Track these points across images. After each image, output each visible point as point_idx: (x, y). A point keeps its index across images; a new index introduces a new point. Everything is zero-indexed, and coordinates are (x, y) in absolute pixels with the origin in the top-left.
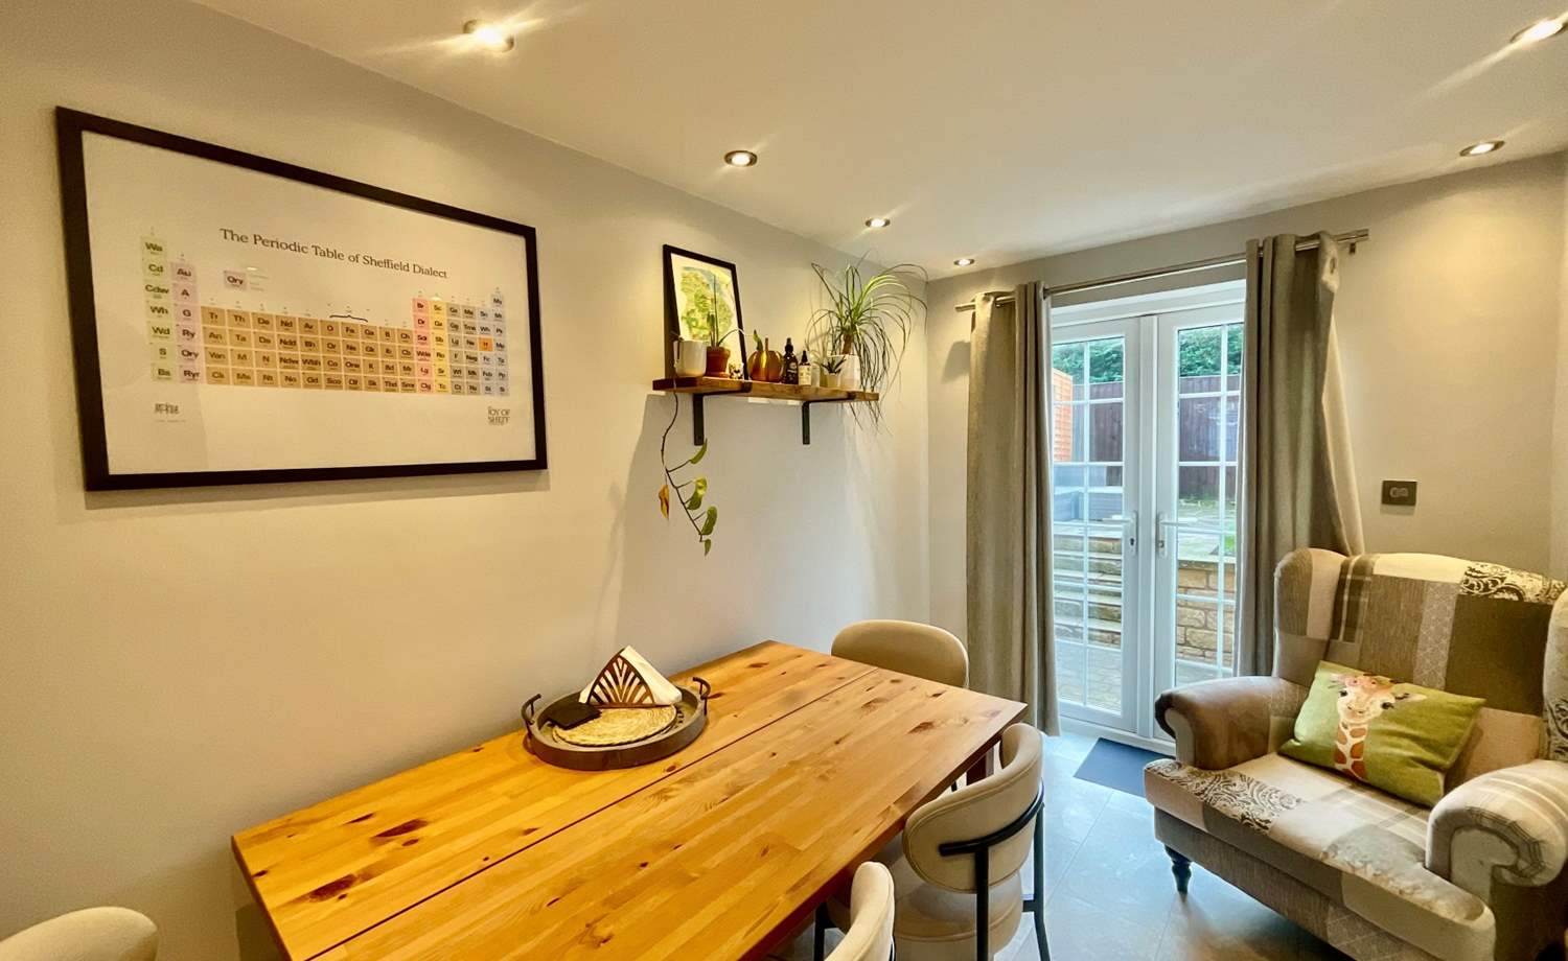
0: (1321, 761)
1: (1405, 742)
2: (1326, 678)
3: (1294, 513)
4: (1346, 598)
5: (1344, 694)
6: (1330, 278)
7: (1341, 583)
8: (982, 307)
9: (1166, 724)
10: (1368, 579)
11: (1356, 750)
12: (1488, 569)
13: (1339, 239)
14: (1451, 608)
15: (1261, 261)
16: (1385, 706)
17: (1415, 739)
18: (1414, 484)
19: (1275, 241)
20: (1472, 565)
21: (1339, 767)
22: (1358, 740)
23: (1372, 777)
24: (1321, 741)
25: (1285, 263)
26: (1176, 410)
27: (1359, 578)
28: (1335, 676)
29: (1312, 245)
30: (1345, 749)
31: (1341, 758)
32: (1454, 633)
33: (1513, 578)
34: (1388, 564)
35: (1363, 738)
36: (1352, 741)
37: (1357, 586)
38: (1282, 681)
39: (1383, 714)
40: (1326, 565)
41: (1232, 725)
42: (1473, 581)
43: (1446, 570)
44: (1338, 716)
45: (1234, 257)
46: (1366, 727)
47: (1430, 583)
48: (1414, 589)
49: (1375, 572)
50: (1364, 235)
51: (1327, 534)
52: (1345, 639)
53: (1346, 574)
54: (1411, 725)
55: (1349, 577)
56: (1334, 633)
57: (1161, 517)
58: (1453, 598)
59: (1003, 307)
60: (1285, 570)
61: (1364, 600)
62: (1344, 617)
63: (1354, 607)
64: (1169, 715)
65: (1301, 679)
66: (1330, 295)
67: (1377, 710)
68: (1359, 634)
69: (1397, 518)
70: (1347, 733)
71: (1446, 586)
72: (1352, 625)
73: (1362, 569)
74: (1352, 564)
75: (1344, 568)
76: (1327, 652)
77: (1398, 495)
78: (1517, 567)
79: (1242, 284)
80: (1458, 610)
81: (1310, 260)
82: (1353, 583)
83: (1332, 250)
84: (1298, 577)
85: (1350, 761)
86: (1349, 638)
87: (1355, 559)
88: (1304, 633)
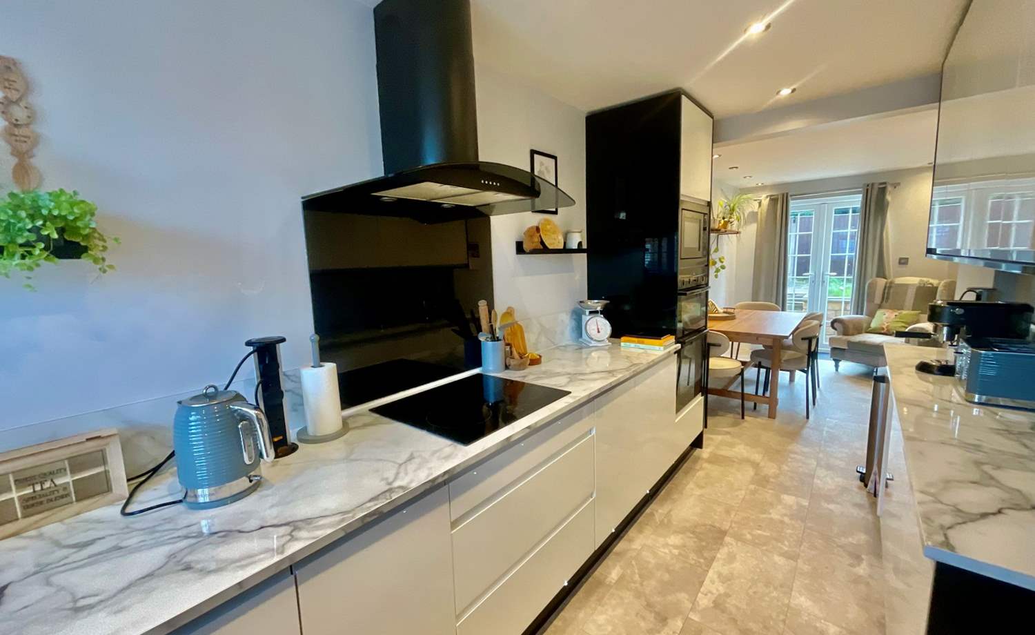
0: (877, 332)
2: (879, 313)
3: (872, 268)
4: (886, 291)
5: (885, 315)
6: (889, 198)
7: (885, 287)
8: (765, 200)
9: (834, 327)
10: (893, 285)
11: (887, 327)
12: (925, 279)
13: (892, 185)
14: (915, 290)
15: (867, 190)
16: (896, 316)
17: (903, 322)
18: (908, 258)
19: (873, 184)
20: (922, 279)
21: (883, 332)
24: (878, 327)
25: (875, 192)
26: (832, 235)
27: (891, 285)
28: (882, 312)
29: (884, 186)
30: (884, 327)
31: (883, 329)
32: (915, 296)
33: (931, 281)
34: (899, 281)
35: (889, 324)
36: (886, 325)
37: (890, 287)
38: (867, 317)
40: (881, 282)
41: (854, 325)
43: (914, 281)
44: (883, 320)
45: (860, 188)
46: (890, 321)
47: (910, 284)
48: (906, 286)
49: (895, 283)
50: (899, 184)
51: (881, 273)
52: (885, 303)
54: (902, 319)
55: (887, 285)
56: (882, 302)
58: (916, 288)
59: (774, 200)
60: (870, 284)
61: (892, 291)
62: (885, 297)
63: (888, 293)
64: (835, 325)
65: (872, 315)
66: (888, 203)
67: (893, 317)
68: (889, 301)
69: (903, 268)
70: (885, 323)
71: (913, 285)
72: (888, 298)
73: (891, 283)
75: (886, 283)
76: (880, 307)
77: (903, 262)
78: (932, 278)
79: (861, 195)
80: (917, 290)
81: (883, 191)
82: (888, 288)
83: (889, 188)
84: (872, 286)
85: (886, 329)
86: (887, 302)
87: (889, 280)
88: (873, 302)
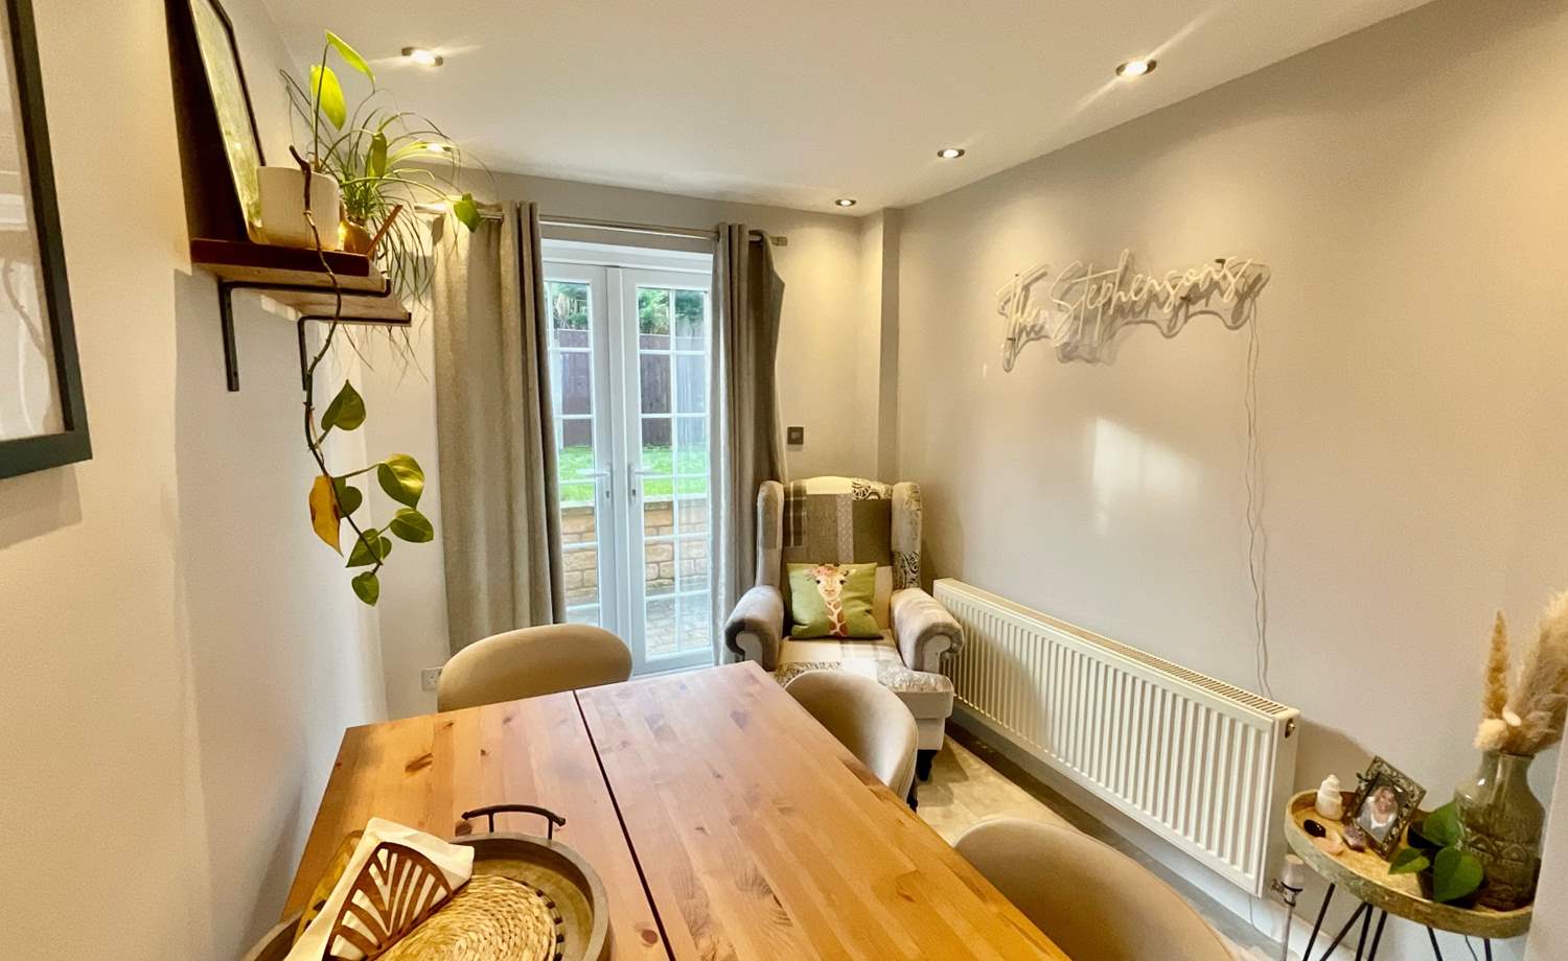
0: (820, 634)
1: (858, 602)
2: (798, 575)
4: (792, 514)
5: (818, 582)
7: (787, 504)
9: (738, 648)
10: (804, 498)
11: (839, 618)
12: (863, 482)
14: (850, 509)
16: (842, 582)
17: (861, 598)
18: (802, 430)
20: (855, 480)
21: (833, 633)
22: (838, 610)
23: (851, 631)
24: (820, 619)
26: (638, 362)
27: (799, 498)
28: (806, 571)
30: (834, 618)
31: (833, 626)
32: (854, 526)
33: (875, 486)
34: (813, 485)
35: (841, 608)
36: (836, 612)
37: (798, 505)
38: (768, 588)
39: (843, 588)
40: (780, 492)
42: (857, 491)
43: (844, 486)
44: (822, 599)
46: (839, 599)
47: (838, 496)
48: (831, 499)
49: (808, 493)
52: (795, 545)
53: (789, 497)
54: (856, 590)
55: (792, 499)
56: (785, 542)
57: (632, 468)
58: (850, 503)
61: (804, 514)
62: (792, 529)
63: (798, 520)
64: (743, 640)
67: (839, 587)
68: (804, 539)
69: (801, 453)
70: (831, 607)
71: (845, 496)
72: (798, 533)
73: (799, 492)
74: (792, 490)
75: (787, 492)
76: (789, 558)
77: (796, 438)
80: (854, 511)
82: (795, 503)
85: (838, 625)
86: (798, 542)
87: (792, 486)
